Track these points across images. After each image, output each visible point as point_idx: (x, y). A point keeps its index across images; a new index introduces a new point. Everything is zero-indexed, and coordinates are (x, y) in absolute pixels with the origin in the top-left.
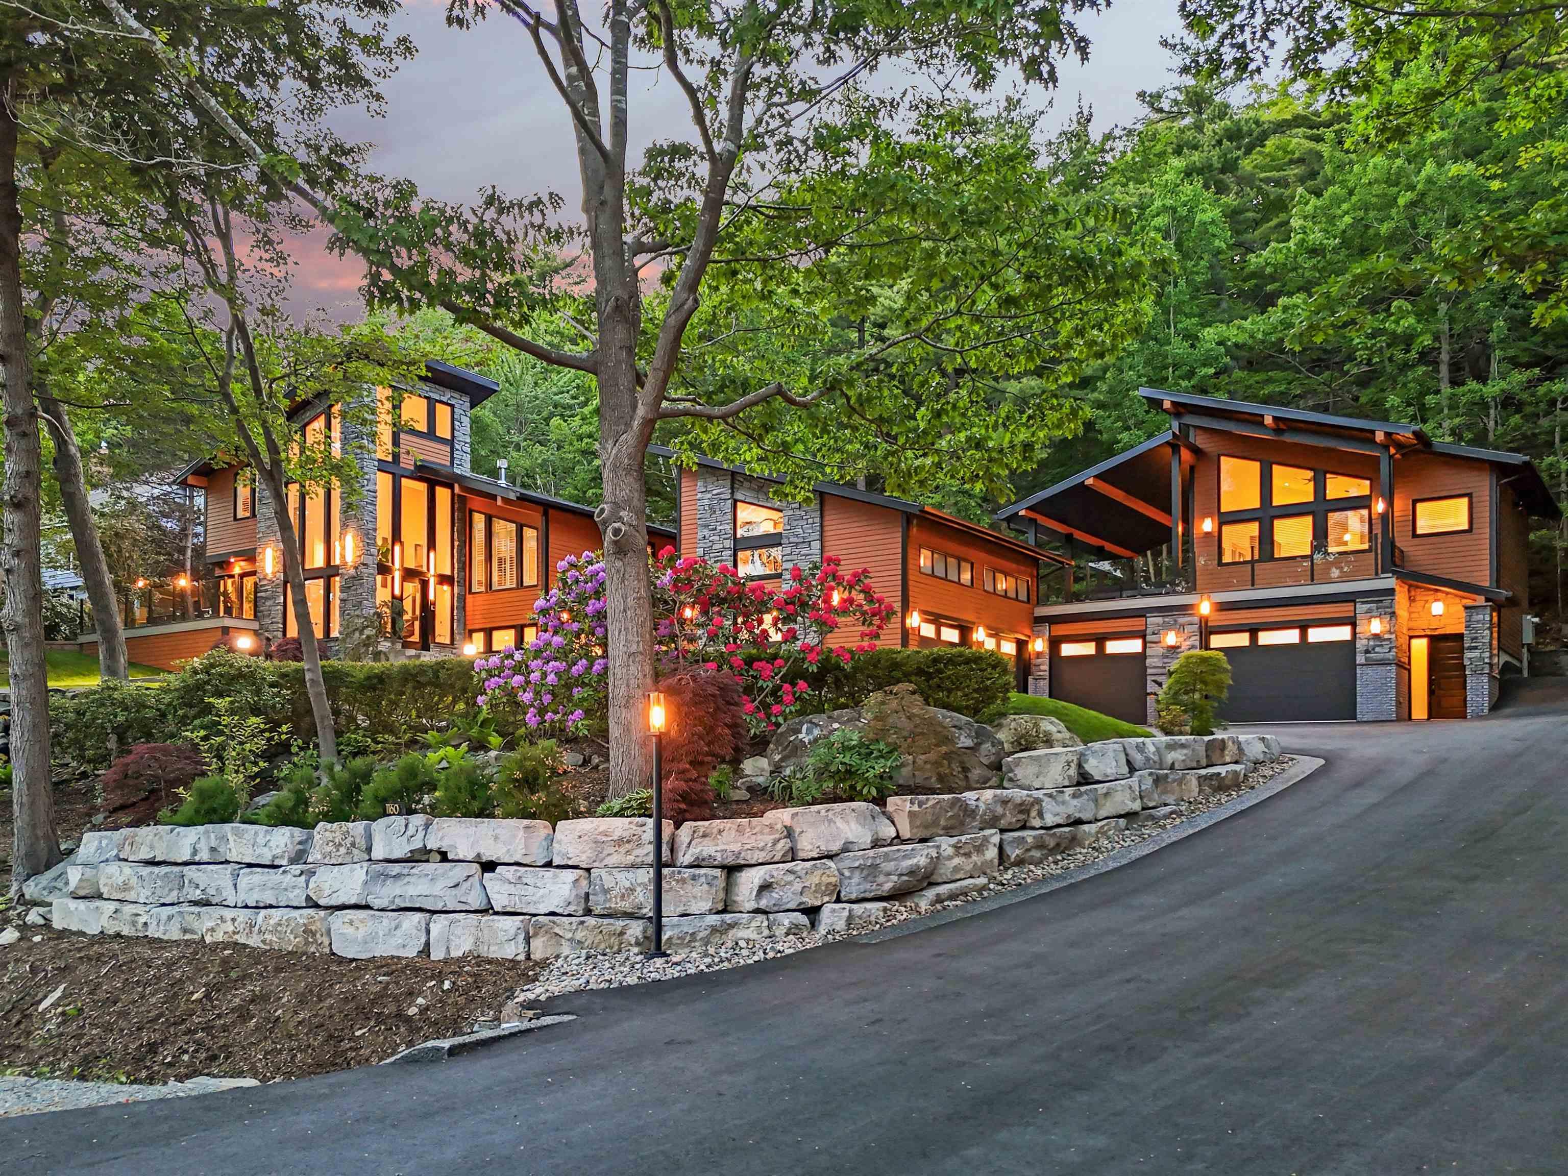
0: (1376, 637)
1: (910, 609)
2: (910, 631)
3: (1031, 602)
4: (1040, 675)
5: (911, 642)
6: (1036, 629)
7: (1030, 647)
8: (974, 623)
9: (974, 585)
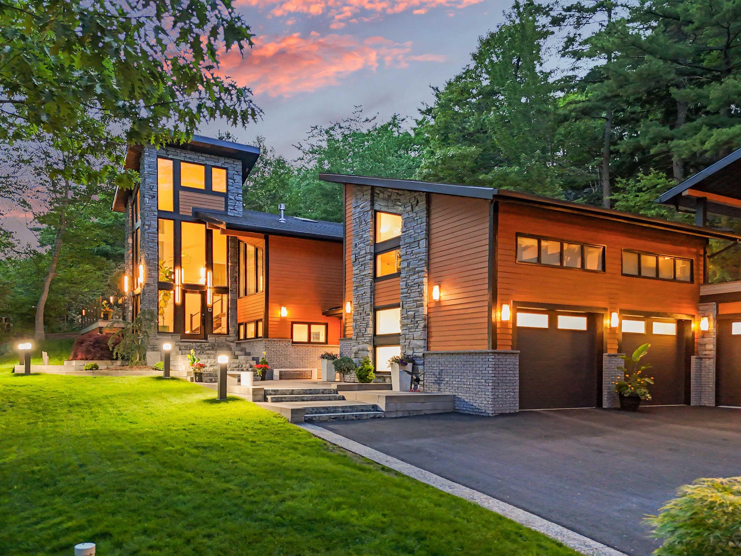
1: (498, 302)
2: (498, 326)
3: (695, 281)
4: (705, 355)
5: (499, 336)
6: (701, 308)
7: (694, 326)
8: (606, 309)
9: (607, 270)
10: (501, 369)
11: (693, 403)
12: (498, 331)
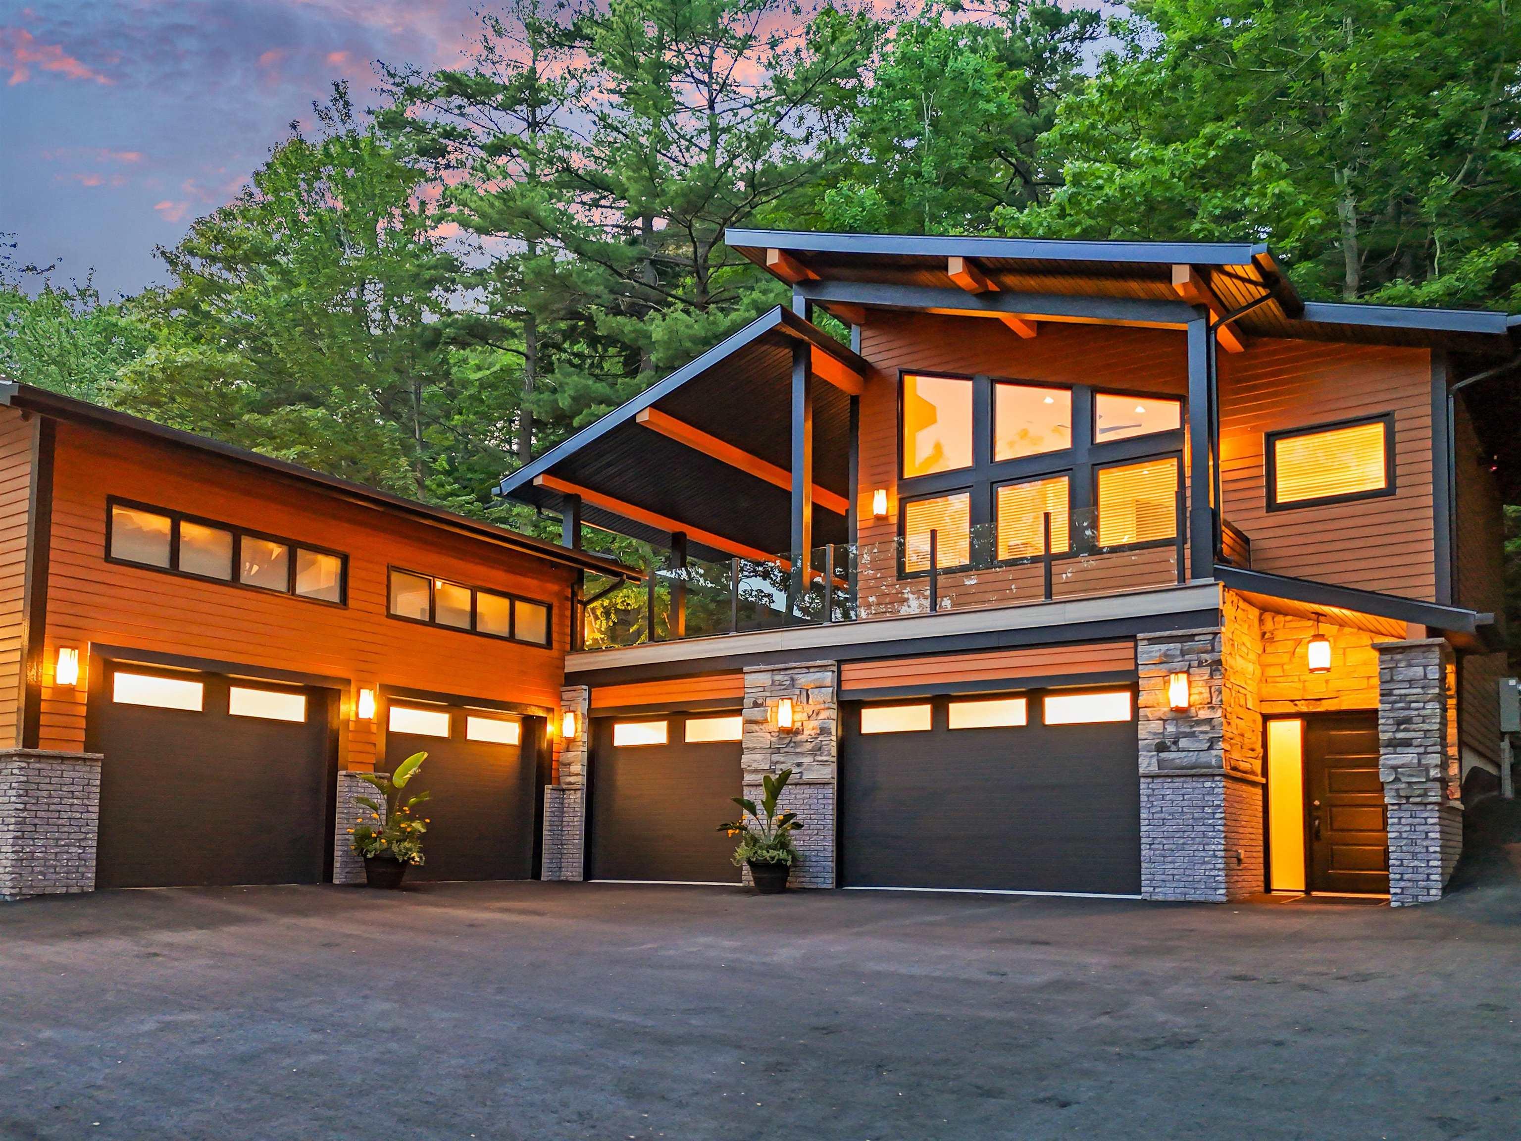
0: (1181, 714)
1: (47, 641)
2: (45, 694)
3: (555, 645)
4: (570, 783)
5: (43, 720)
6: (565, 696)
7: (551, 729)
8: (348, 682)
9: (351, 603)
10: (45, 794)
11: (545, 876)
12: (44, 707)
